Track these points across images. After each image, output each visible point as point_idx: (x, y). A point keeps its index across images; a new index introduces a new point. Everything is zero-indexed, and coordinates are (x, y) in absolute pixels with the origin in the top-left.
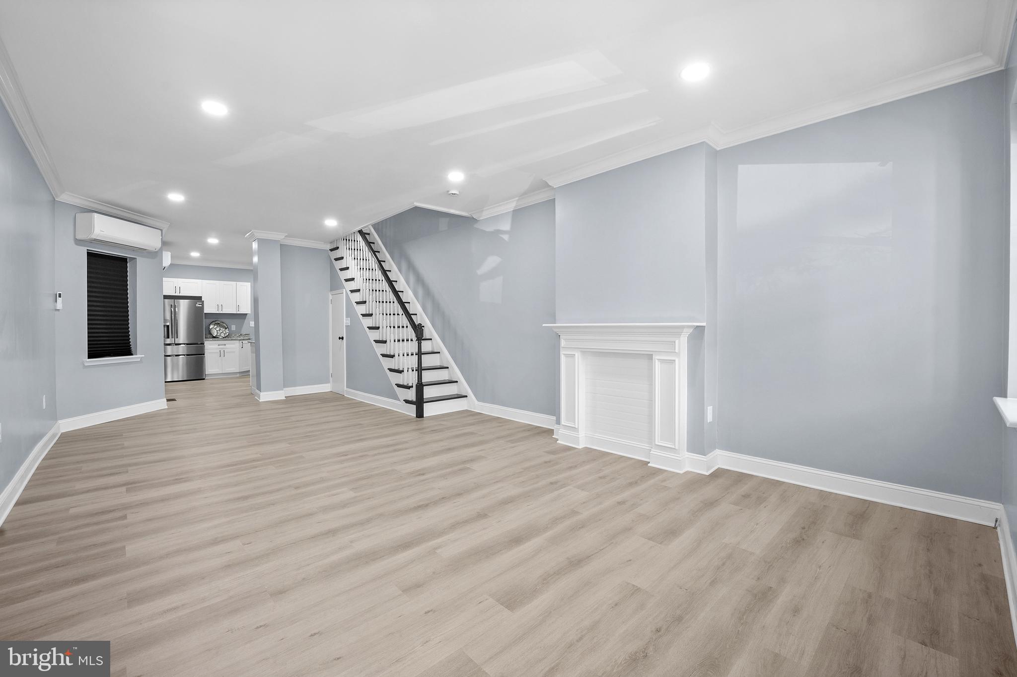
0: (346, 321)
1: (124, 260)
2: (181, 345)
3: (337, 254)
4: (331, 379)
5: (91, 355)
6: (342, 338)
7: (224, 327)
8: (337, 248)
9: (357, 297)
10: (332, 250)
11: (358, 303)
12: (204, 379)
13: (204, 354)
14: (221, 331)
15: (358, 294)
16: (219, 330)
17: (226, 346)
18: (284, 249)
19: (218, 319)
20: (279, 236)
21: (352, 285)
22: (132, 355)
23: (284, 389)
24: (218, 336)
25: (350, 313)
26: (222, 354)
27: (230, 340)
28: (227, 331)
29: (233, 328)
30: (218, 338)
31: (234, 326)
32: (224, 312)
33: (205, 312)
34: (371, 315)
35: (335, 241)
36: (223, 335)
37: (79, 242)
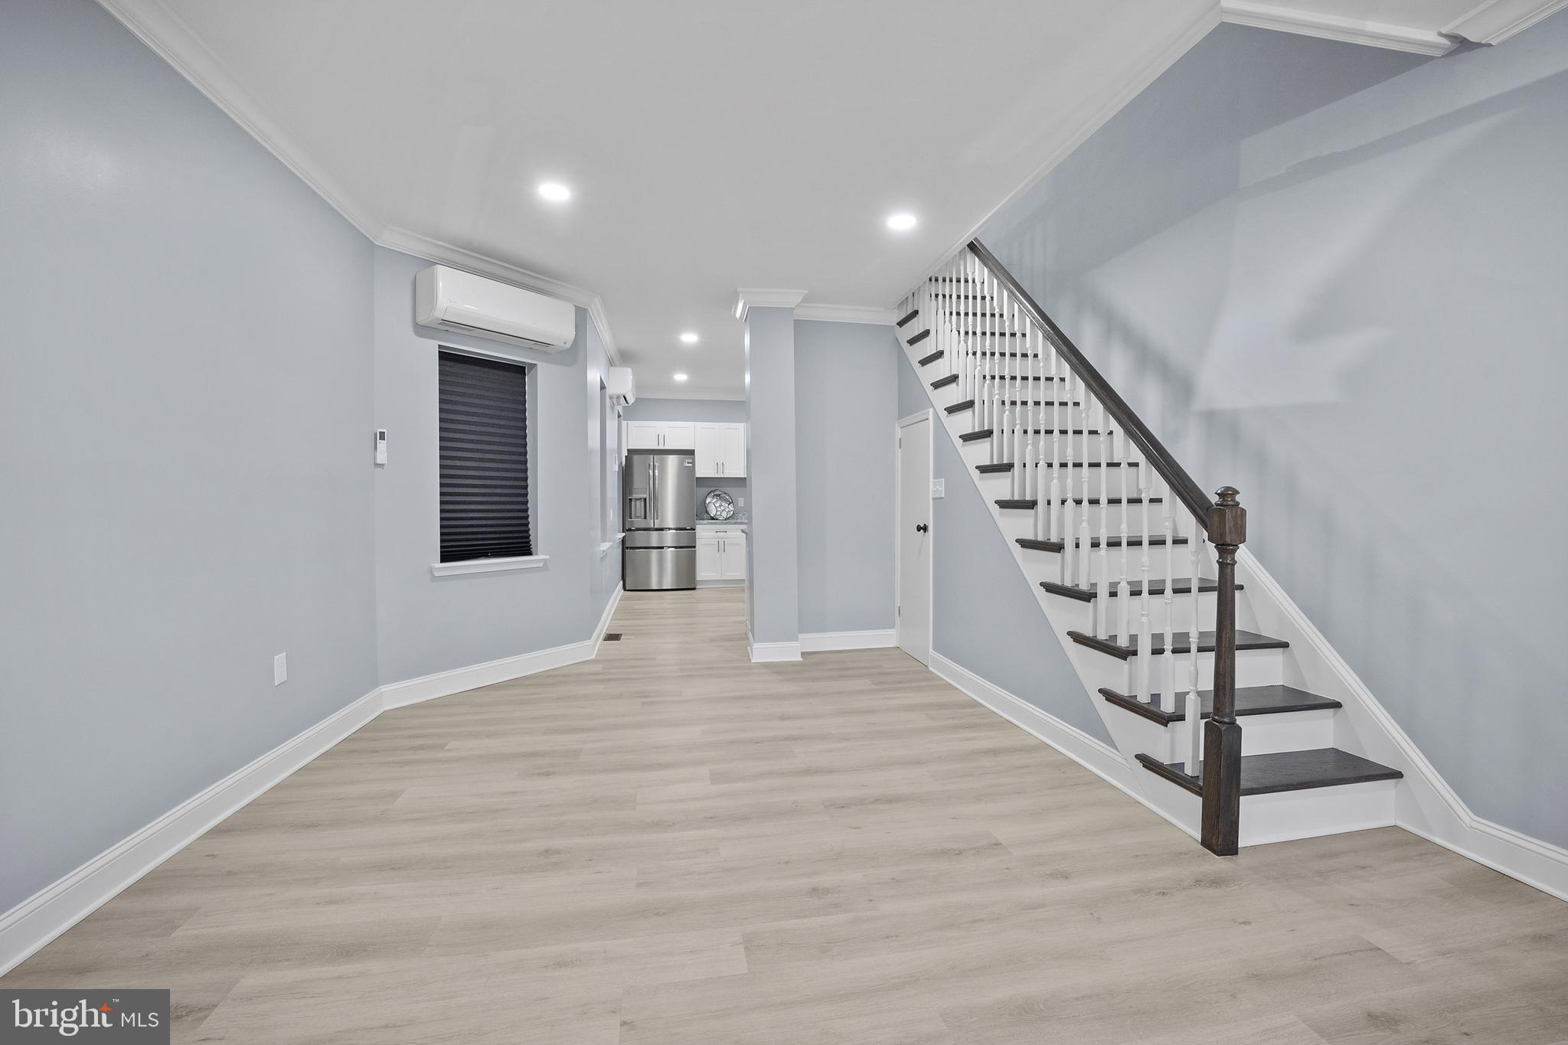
0: (935, 487)
1: (519, 371)
2: (671, 531)
3: (915, 328)
4: (898, 619)
5: (447, 556)
6: (925, 529)
7: (726, 500)
8: (916, 313)
9: (966, 422)
10: (901, 324)
11: (967, 438)
12: (694, 589)
13: (695, 547)
14: (722, 508)
15: (967, 414)
16: (721, 506)
17: (728, 533)
18: (802, 328)
19: (716, 486)
20: (789, 298)
21: (953, 395)
22: (530, 554)
23: (801, 636)
24: (717, 517)
25: (946, 464)
26: (721, 547)
27: (733, 524)
28: (731, 507)
29: (741, 502)
30: (717, 519)
31: (742, 499)
32: (727, 475)
33: (697, 476)
34: (1008, 467)
35: (910, 300)
36: (724, 515)
37: (423, 330)
